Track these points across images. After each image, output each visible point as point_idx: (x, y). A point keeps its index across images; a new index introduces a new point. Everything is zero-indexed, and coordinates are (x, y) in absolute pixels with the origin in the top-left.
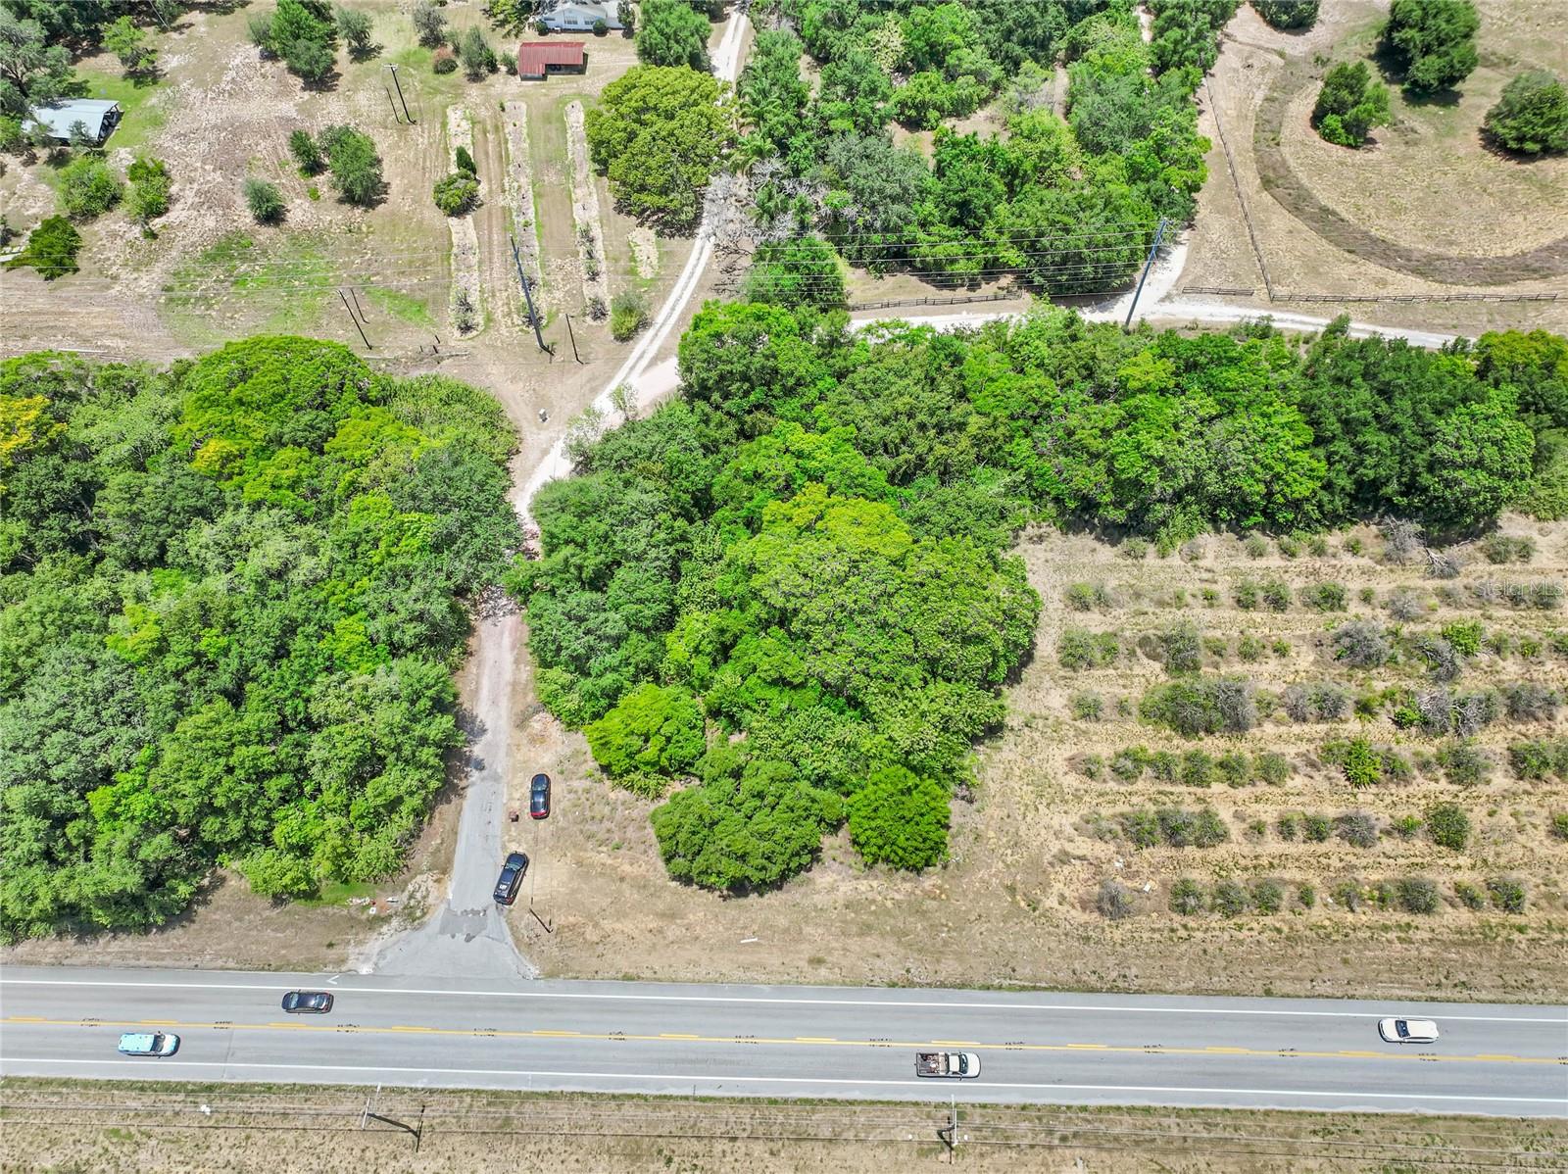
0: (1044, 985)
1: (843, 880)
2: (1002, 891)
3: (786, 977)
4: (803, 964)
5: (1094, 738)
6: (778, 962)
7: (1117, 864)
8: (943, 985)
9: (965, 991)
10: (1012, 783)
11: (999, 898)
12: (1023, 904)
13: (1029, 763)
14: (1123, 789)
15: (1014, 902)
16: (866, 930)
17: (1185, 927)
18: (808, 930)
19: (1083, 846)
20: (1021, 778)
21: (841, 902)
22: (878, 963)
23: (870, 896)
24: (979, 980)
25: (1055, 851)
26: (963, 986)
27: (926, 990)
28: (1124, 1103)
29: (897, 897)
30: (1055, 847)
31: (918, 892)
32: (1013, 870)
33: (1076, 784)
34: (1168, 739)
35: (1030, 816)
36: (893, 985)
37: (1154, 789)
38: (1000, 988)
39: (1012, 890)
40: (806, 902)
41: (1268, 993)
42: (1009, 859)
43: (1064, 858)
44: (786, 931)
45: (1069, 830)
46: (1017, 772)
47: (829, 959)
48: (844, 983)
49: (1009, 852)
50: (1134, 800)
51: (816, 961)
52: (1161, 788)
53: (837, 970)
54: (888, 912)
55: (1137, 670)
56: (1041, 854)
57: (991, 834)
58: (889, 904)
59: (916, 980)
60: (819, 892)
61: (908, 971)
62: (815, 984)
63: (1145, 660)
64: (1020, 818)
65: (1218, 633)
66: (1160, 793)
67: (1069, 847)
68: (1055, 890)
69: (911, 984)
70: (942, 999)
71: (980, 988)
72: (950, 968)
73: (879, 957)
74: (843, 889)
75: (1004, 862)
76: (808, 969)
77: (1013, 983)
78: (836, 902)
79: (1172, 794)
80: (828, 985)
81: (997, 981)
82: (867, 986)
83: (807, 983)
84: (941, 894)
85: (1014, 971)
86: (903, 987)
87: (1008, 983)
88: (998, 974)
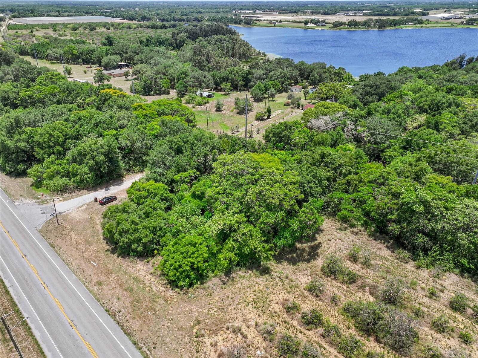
1: (146, 271)
2: (193, 319)
3: (84, 280)
4: (95, 281)
5: (307, 301)
6: (90, 274)
7: (258, 352)
8: (122, 327)
9: (126, 337)
10: (249, 290)
11: (189, 321)
12: (195, 331)
13: (265, 289)
15: (192, 327)
16: (129, 290)
18: (113, 275)
19: (251, 334)
20: (255, 291)
21: (135, 276)
22: (116, 300)
23: (146, 282)
24: (137, 338)
25: (236, 324)
26: (127, 334)
27: (114, 323)
29: (154, 289)
30: (237, 324)
31: (163, 293)
32: (208, 317)
33: (277, 310)
34: (348, 327)
35: (241, 305)
36: (107, 311)
37: (316, 339)
38: (140, 349)
39: (198, 322)
40: (125, 268)
42: (212, 312)
43: (237, 331)
44: (108, 270)
45: (252, 323)
46: (256, 288)
47: (104, 286)
48: (95, 296)
49: (216, 309)
50: (300, 336)
51: (99, 284)
52: (320, 342)
53: (100, 291)
54: (144, 291)
55: (359, 294)
56: (227, 321)
57: (217, 298)
58: (148, 289)
59: (117, 317)
60: (133, 268)
61: (119, 312)
62: (88, 289)
63: (368, 294)
64: (236, 303)
65: (426, 309)
66: (318, 343)
67: (244, 329)
68: (216, 338)
69: (113, 316)
70: (114, 331)
71: (132, 341)
72: (134, 324)
73: (119, 299)
74: (141, 273)
75: (209, 311)
76: (93, 283)
77: (147, 352)
78: (133, 274)
79: (325, 349)
80: (91, 292)
81: (143, 345)
82: (100, 304)
83: (86, 287)
84: (169, 300)
85: (155, 348)
86: (109, 315)
87: (145, 349)
88: (147, 343)
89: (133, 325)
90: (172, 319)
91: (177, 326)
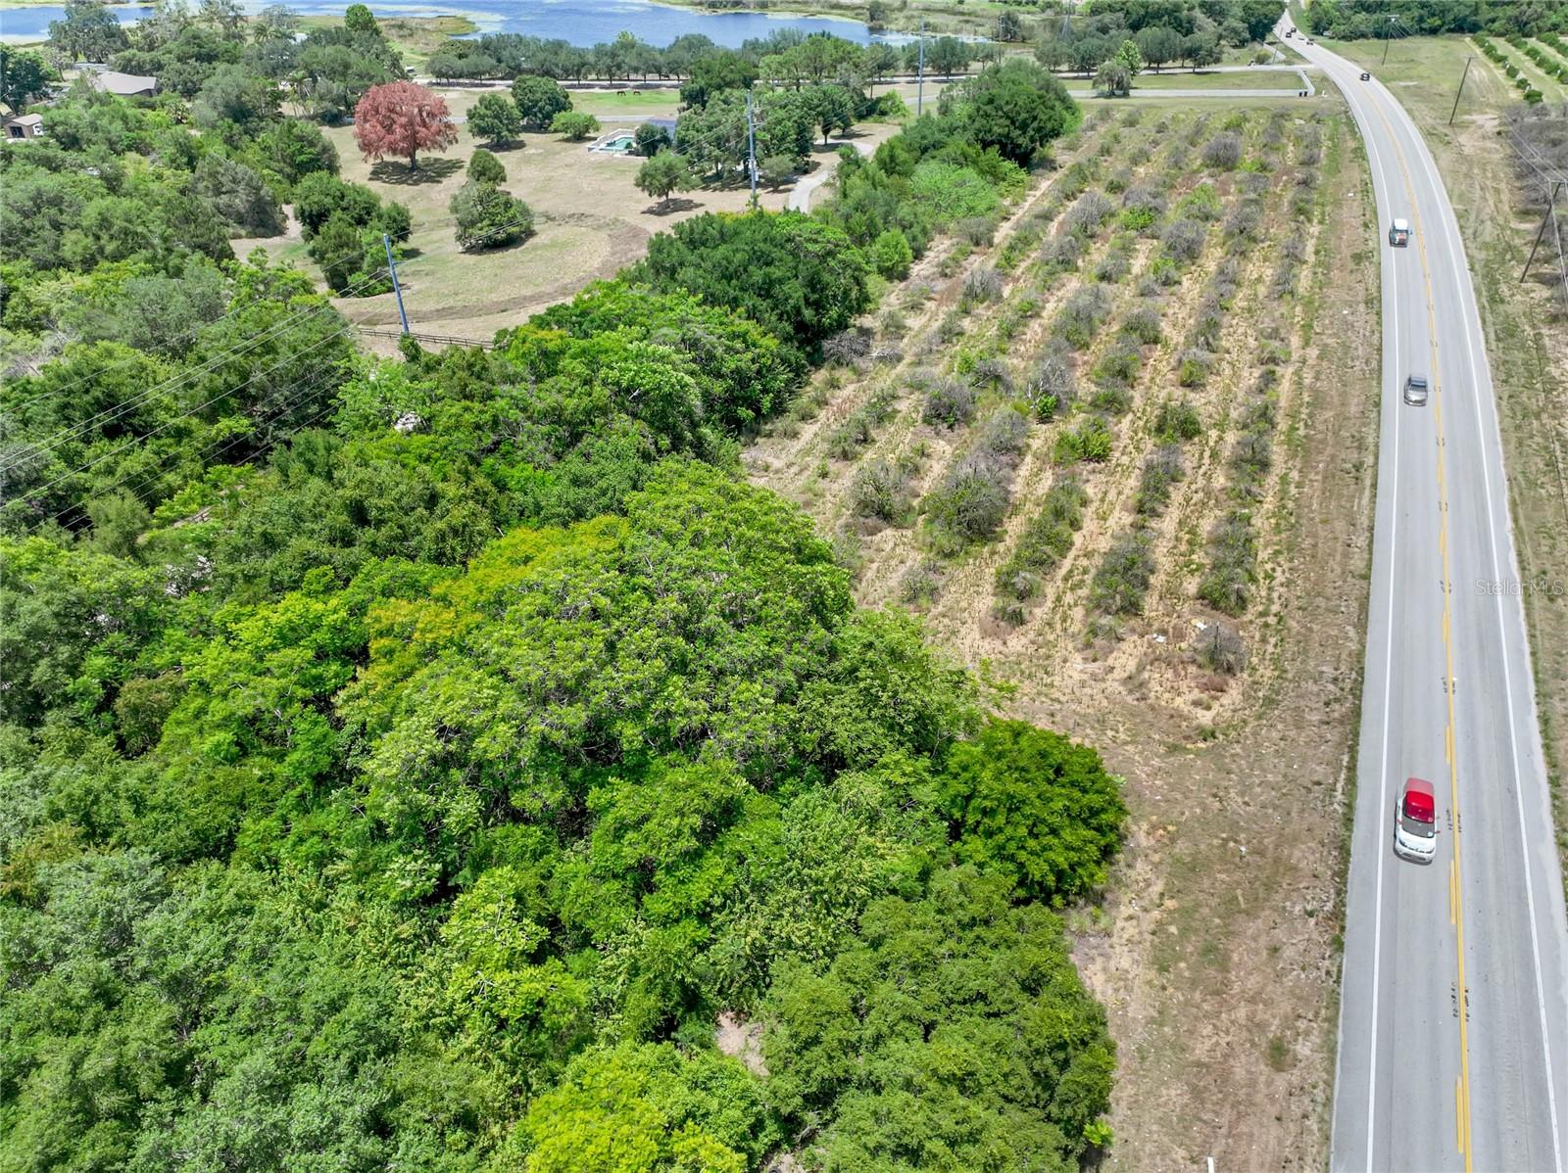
0: (1346, 758)
1: (1107, 957)
2: (1176, 760)
3: (1312, 1123)
4: (1281, 1082)
5: (964, 604)
6: (1275, 1130)
7: (1159, 641)
8: (1342, 874)
9: (1355, 847)
11: (1186, 767)
12: (1202, 745)
14: (1049, 604)
15: (1198, 753)
16: (1215, 955)
17: (1262, 614)
18: (1200, 1050)
19: (1122, 661)
21: (1152, 974)
22: (1288, 952)
23: (1147, 926)
24: (1332, 827)
25: (1121, 689)
26: (1344, 851)
27: (1352, 898)
28: (1537, 741)
29: (1158, 887)
30: (1114, 687)
31: (1156, 858)
32: (1141, 739)
33: (1024, 641)
34: (993, 553)
35: (1057, 695)
36: (1338, 945)
37: (1059, 582)
38: (1348, 806)
39: (1175, 749)
40: (1139, 1034)
41: (1366, 577)
42: (1122, 736)
43: (1135, 684)
44: (1197, 1093)
45: (1094, 667)
47: (1274, 1029)
48: (1332, 1021)
49: (1110, 733)
50: (1068, 600)
51: (1279, 1055)
52: (1060, 576)
53: (1302, 1025)
54: (1185, 913)
55: (885, 547)
56: (1124, 705)
58: (1170, 904)
59: (1329, 906)
60: (1124, 1005)
61: (1311, 914)
62: (1331, 1072)
63: (876, 538)
64: (1058, 706)
66: (1066, 579)
67: (1120, 674)
68: (1185, 708)
69: (1338, 915)
70: (1368, 882)
71: (1350, 830)
72: (1307, 856)
73: (1276, 950)
74: (1125, 963)
75: (1126, 743)
76: (1294, 1076)
77: (1340, 790)
78: (1149, 983)
79: (1071, 571)
80: (1332, 1051)
81: (1336, 806)
82: (1338, 982)
83: (1329, 1084)
84: (1165, 829)
85: (1319, 783)
86: (1343, 929)
87: (1339, 795)
88: (1323, 801)
89: (1311, 858)
90: (1215, 796)
91: (1223, 779)
